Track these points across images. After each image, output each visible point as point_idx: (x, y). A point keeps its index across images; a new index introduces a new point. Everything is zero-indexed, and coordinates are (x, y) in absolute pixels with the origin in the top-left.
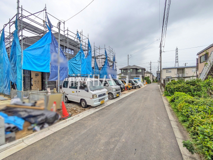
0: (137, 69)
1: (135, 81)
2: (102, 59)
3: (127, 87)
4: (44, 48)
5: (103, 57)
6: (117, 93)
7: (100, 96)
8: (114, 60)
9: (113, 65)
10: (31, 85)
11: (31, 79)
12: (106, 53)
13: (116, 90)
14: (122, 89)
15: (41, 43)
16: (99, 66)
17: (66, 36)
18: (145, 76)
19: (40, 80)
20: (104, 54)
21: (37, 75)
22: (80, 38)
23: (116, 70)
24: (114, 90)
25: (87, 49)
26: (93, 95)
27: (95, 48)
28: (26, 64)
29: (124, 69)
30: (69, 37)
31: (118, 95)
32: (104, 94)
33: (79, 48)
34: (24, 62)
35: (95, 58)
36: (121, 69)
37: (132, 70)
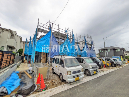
0: (114, 50)
1: (114, 60)
2: (83, 43)
3: (106, 65)
4: (46, 39)
5: (83, 42)
6: (94, 71)
7: (74, 73)
8: (92, 43)
9: (91, 47)
10: (41, 60)
11: (41, 56)
12: (85, 39)
13: (93, 68)
14: (100, 67)
15: (45, 37)
16: (80, 48)
17: (59, 32)
18: (125, 55)
19: (45, 57)
20: (84, 40)
21: (44, 54)
22: (67, 32)
23: (94, 50)
24: (91, 67)
25: (71, 38)
26: (67, 72)
27: (78, 37)
28: (38, 48)
29: (102, 50)
30: (61, 32)
31: (95, 72)
32: (79, 71)
33: (66, 38)
34: (36, 47)
35: (78, 43)
36: (99, 50)
37: (109, 50)
